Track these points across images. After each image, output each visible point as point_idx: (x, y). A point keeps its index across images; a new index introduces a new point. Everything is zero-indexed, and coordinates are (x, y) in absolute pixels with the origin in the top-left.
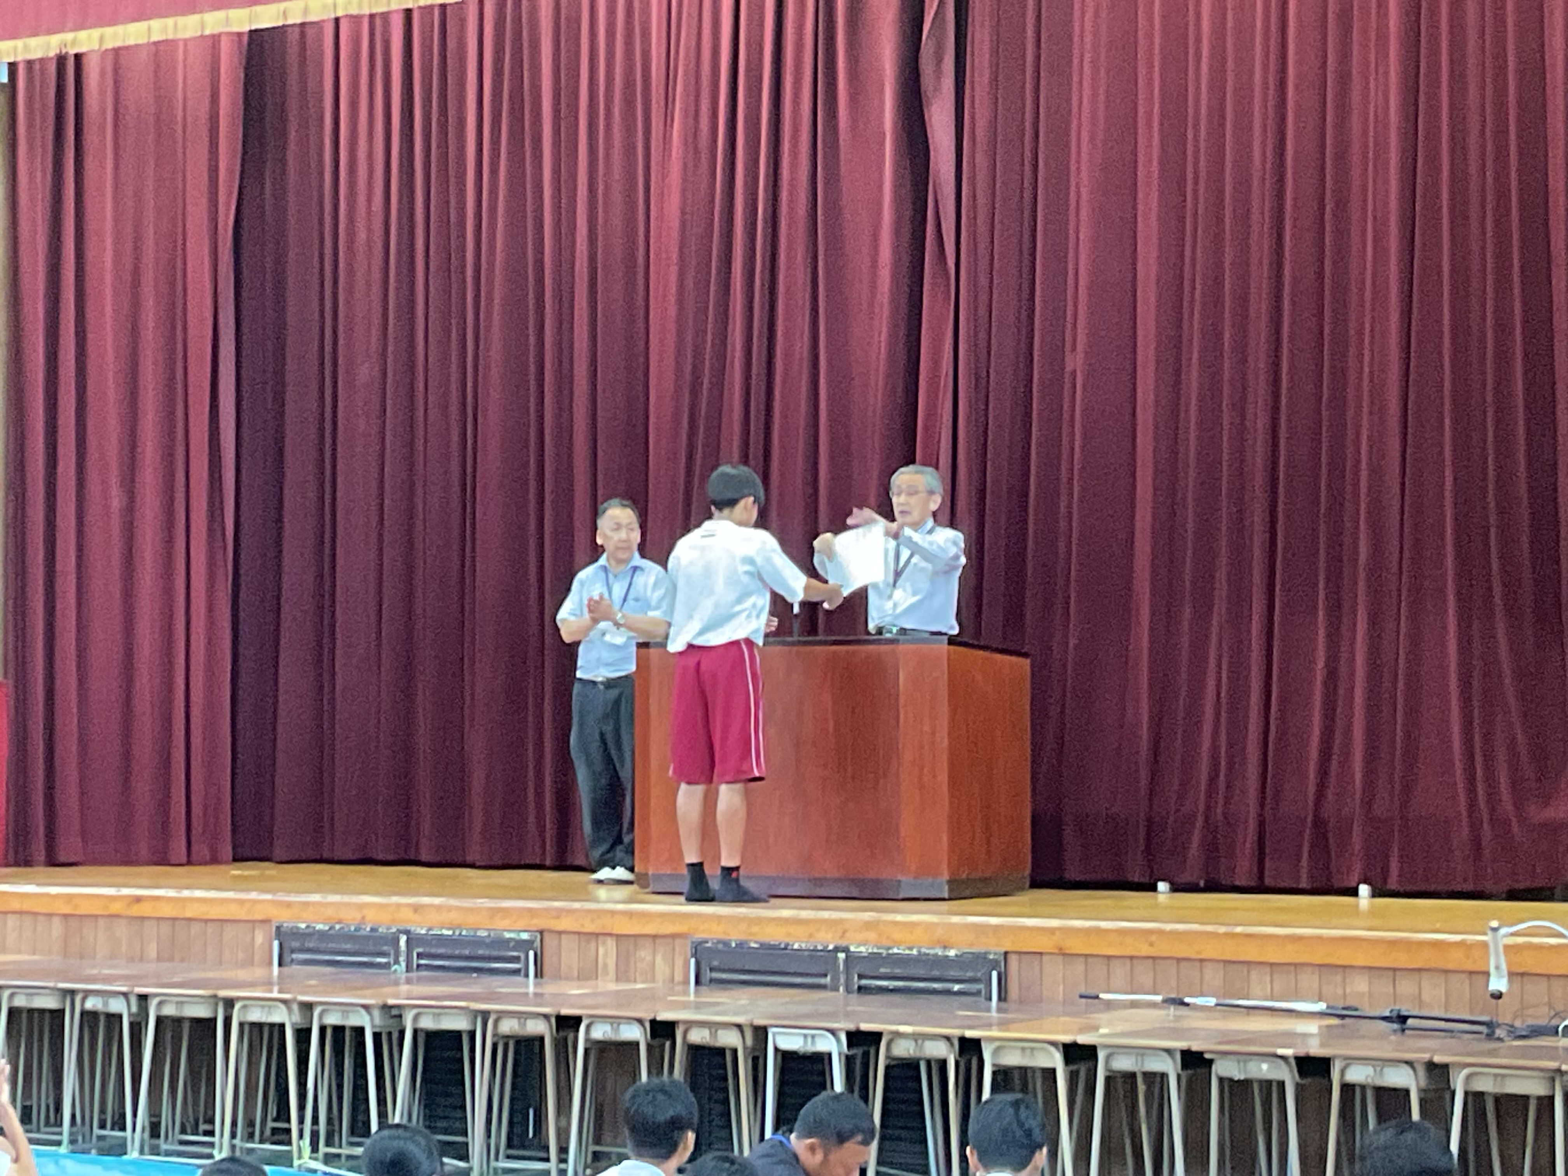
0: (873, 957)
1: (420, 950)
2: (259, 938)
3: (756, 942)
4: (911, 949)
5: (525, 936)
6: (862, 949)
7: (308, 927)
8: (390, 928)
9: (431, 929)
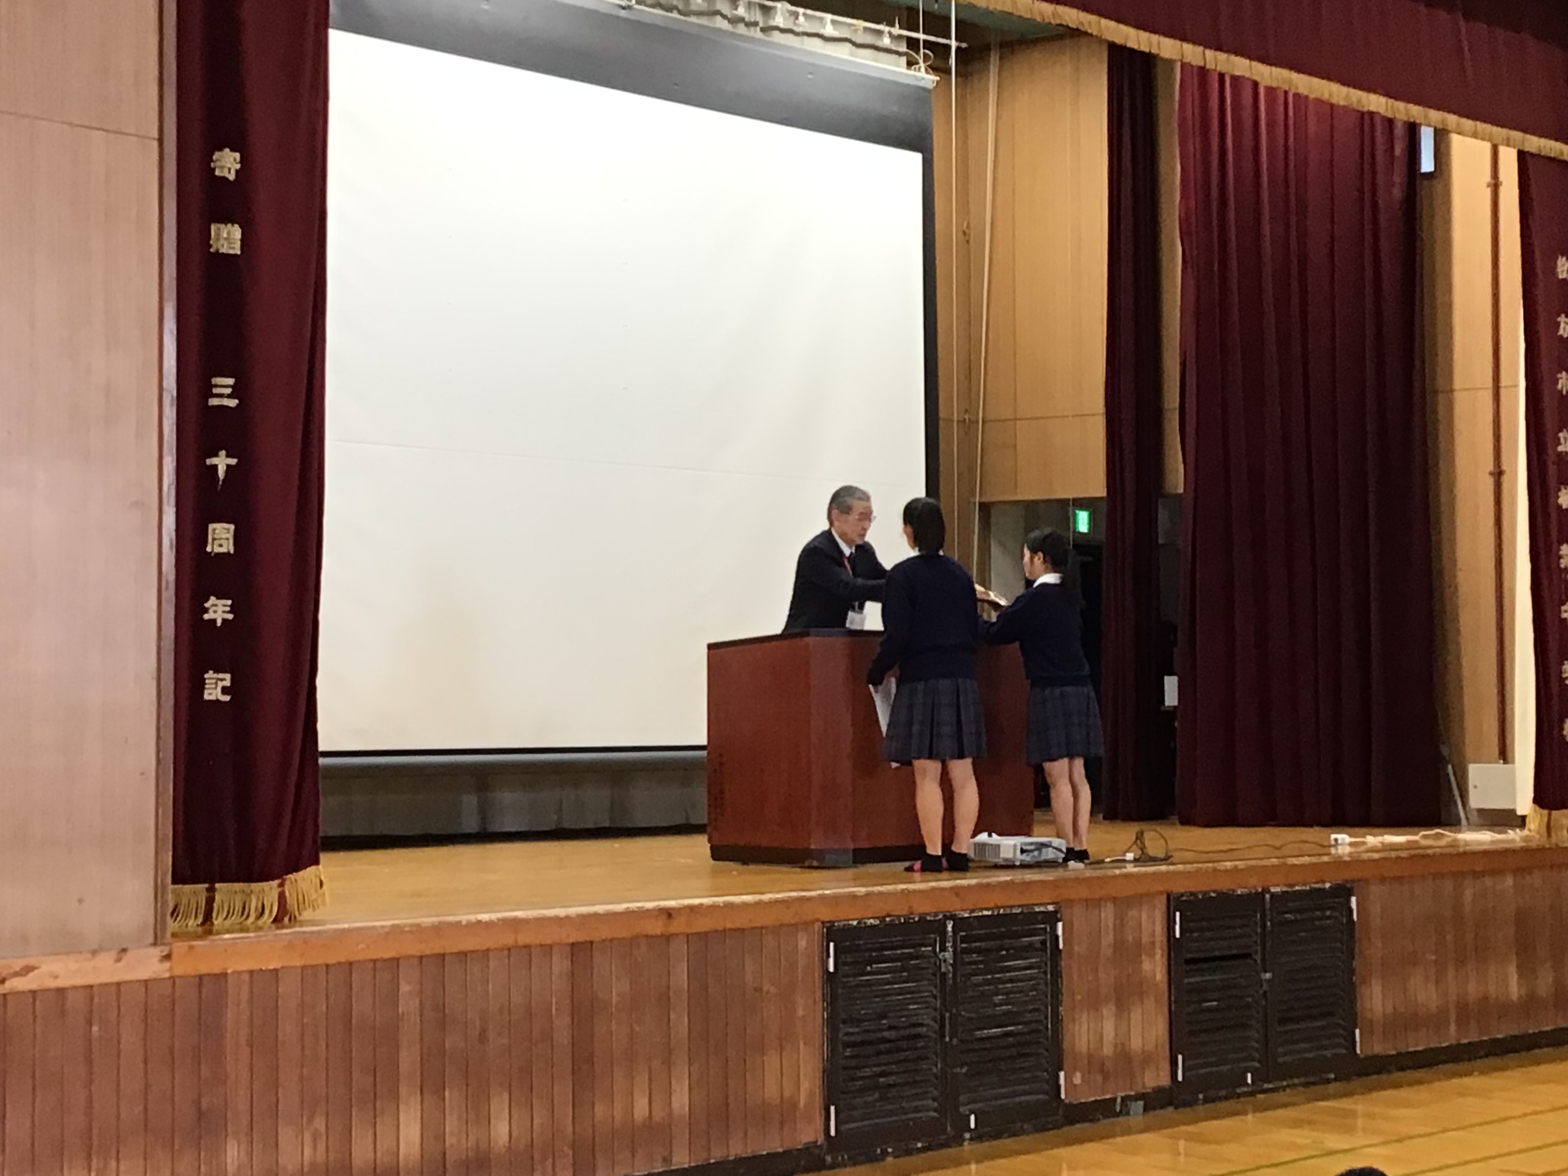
8: (936, 915)
9: (972, 911)
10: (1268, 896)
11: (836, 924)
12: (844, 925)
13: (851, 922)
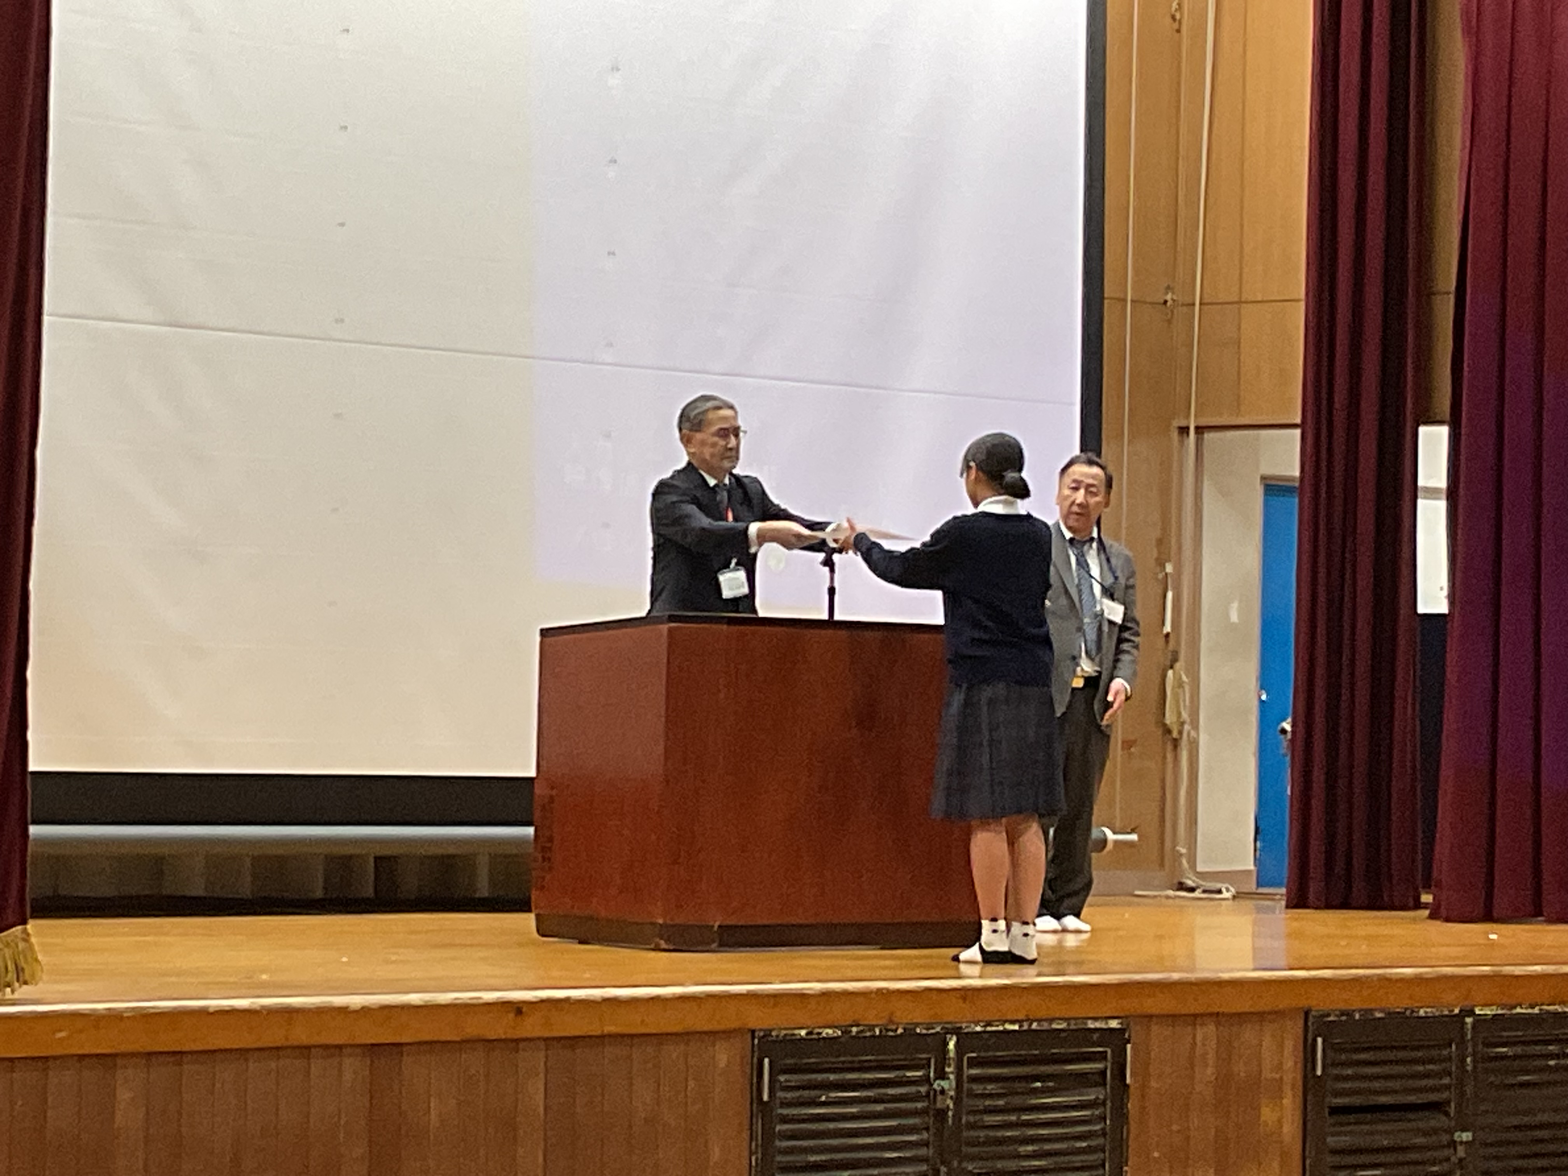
3: (1380, 1011)
5: (1114, 1024)
6: (1488, 1011)
7: (807, 1034)
8: (929, 1026)
9: (989, 1024)
10: (1469, 1020)
11: (774, 1034)
12: (786, 1035)
13: (796, 1032)
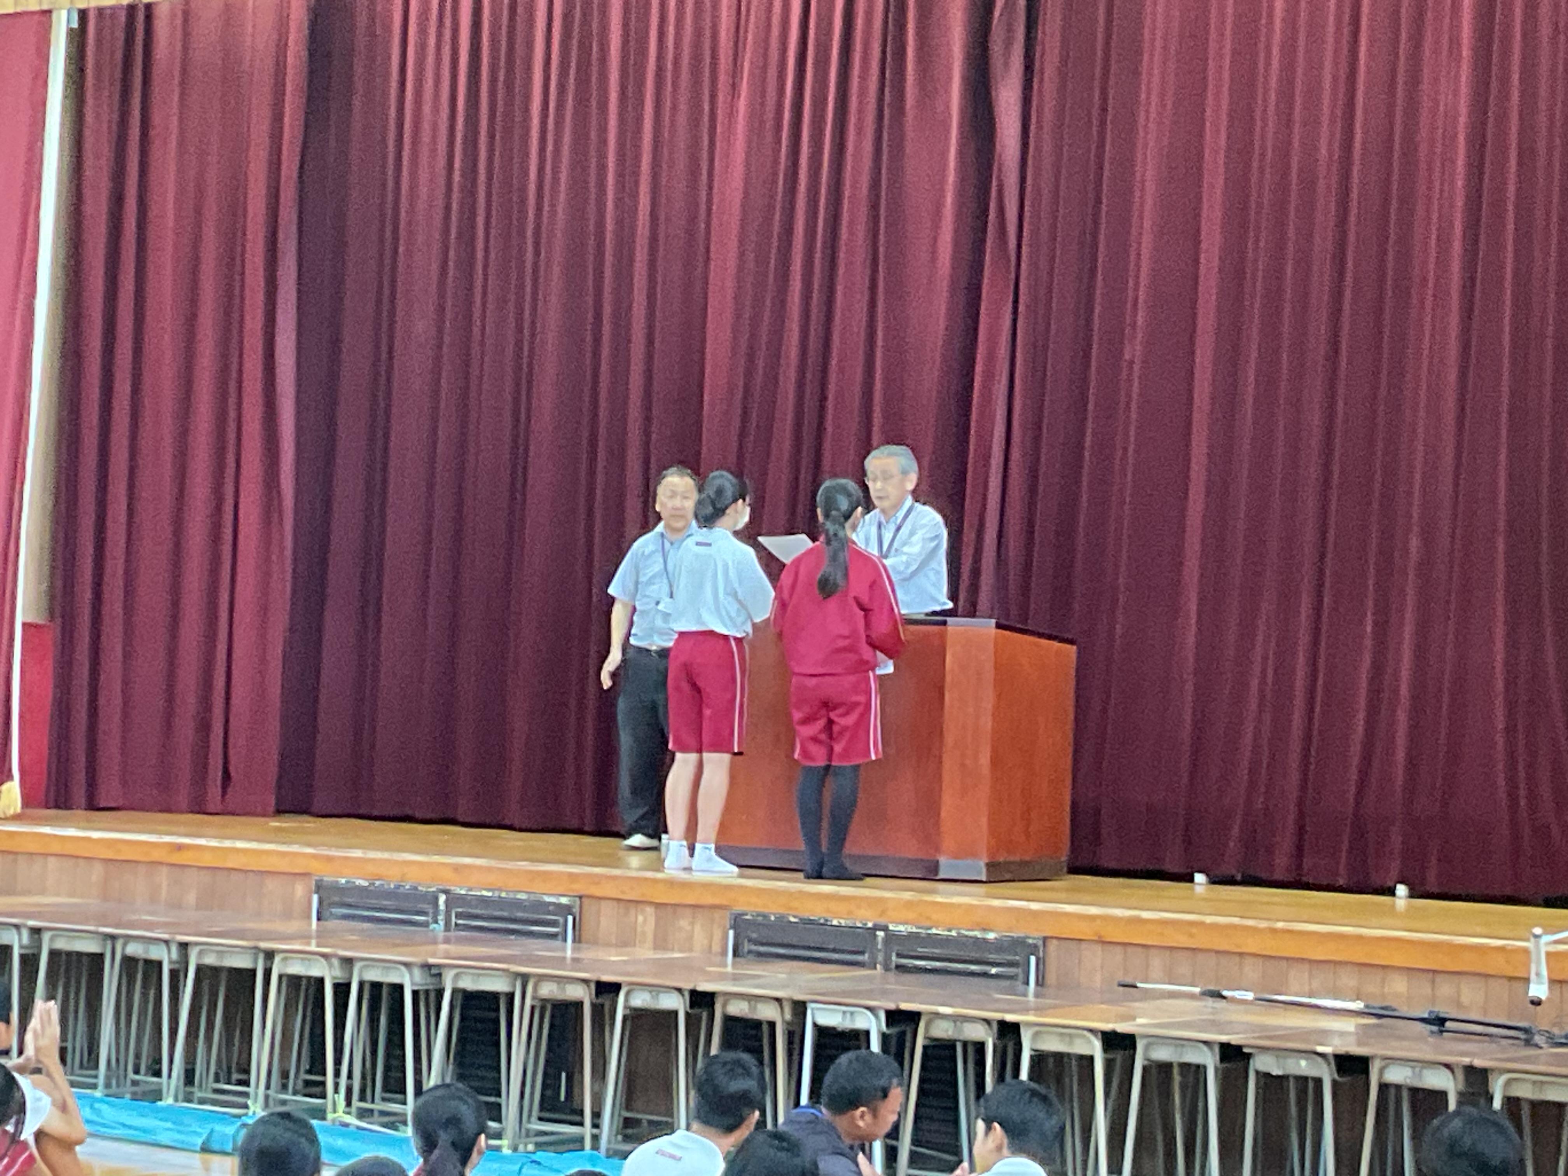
0: (912, 937)
1: (460, 910)
2: (300, 889)
3: (795, 917)
4: (950, 930)
5: (564, 900)
6: (901, 928)
7: (347, 882)
8: (428, 887)
9: (471, 890)
10: (881, 934)
13: (339, 880)
